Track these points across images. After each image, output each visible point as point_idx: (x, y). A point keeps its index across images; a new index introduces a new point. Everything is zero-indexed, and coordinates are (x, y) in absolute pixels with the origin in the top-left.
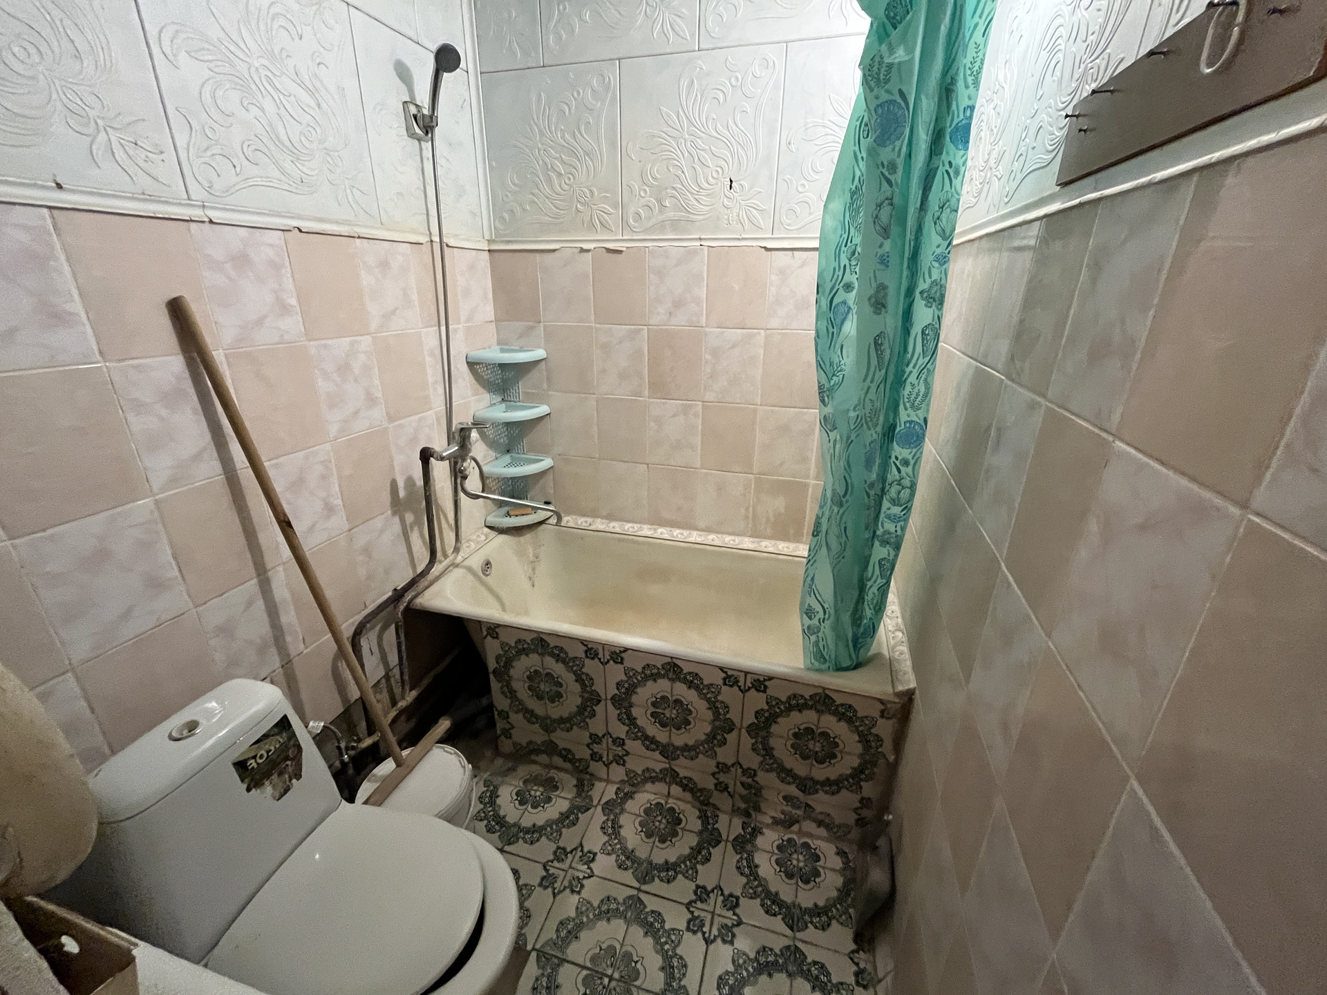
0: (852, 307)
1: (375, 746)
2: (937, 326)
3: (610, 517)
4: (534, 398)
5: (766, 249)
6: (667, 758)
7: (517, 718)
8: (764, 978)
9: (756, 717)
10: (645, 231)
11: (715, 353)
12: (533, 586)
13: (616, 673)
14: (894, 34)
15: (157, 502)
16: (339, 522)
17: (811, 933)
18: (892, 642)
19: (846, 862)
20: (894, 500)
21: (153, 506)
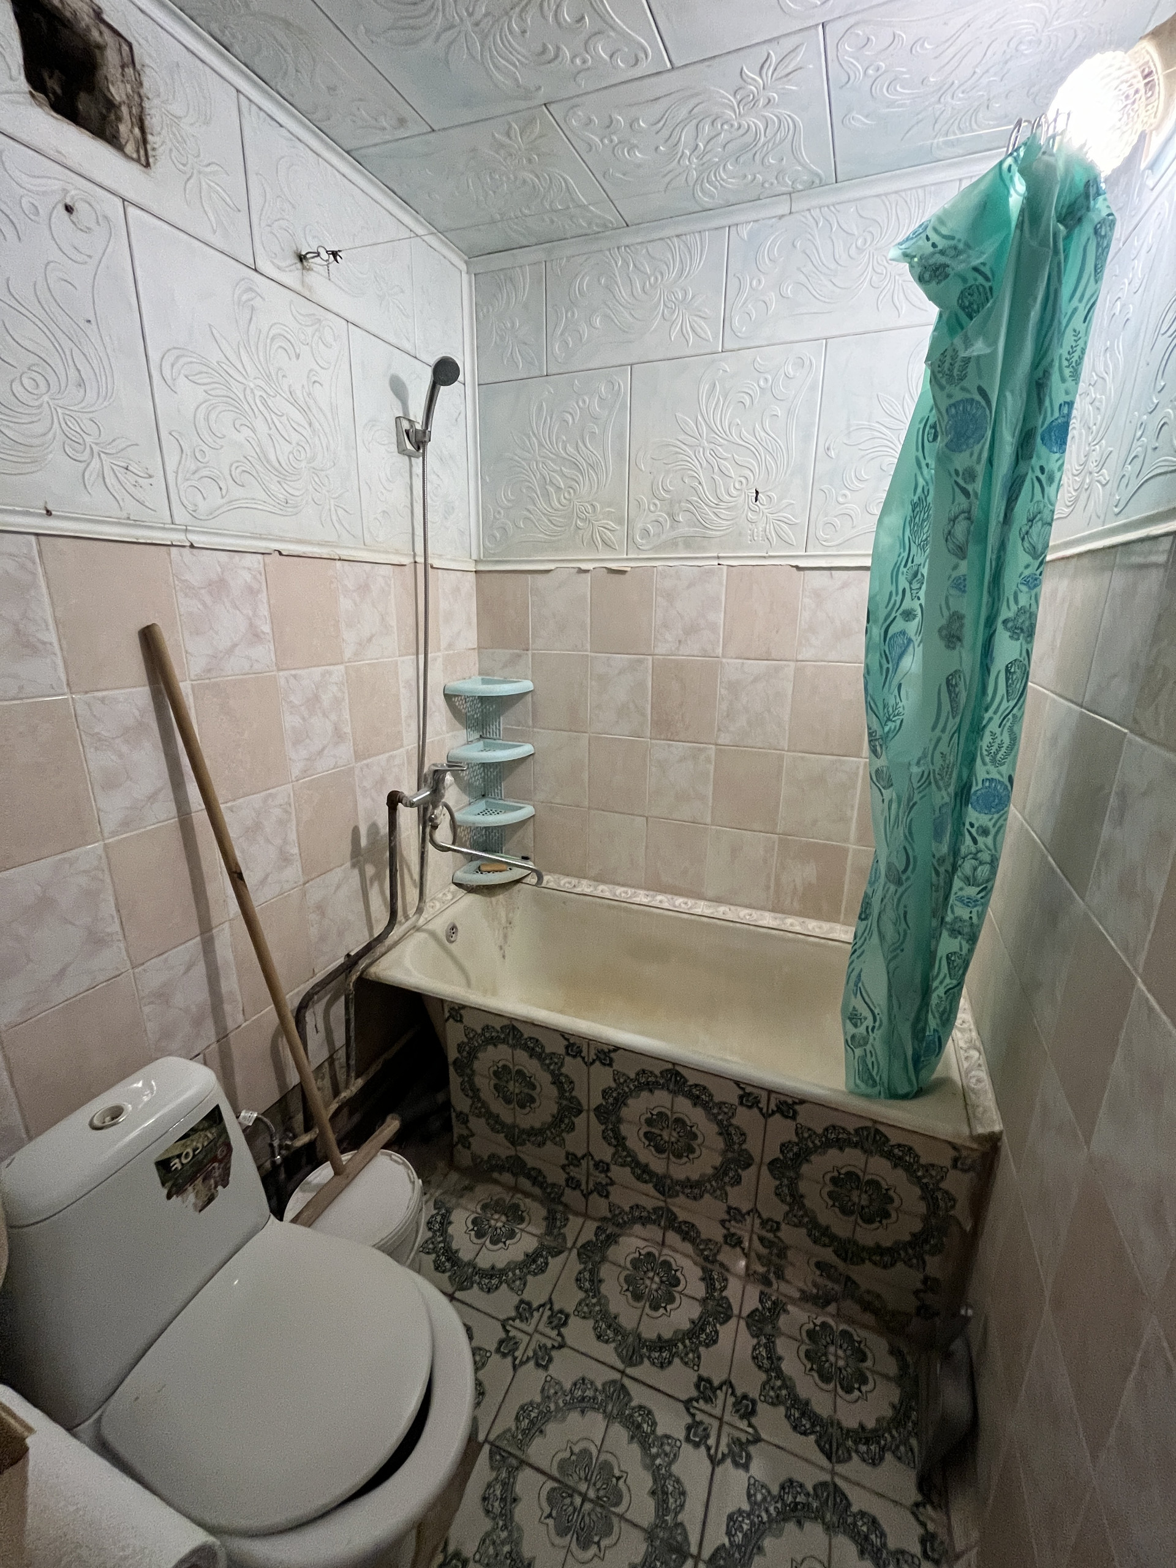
0: (914, 638)
1: (311, 1145)
2: (1026, 662)
3: (599, 879)
4: (517, 737)
5: (797, 567)
6: (663, 1194)
7: (478, 1125)
8: (791, 1527)
9: (782, 1152)
10: (655, 549)
11: (734, 687)
12: (504, 957)
13: (602, 1077)
14: (971, 325)
15: (106, 846)
16: (293, 873)
17: (854, 1467)
18: (966, 1065)
19: (903, 1367)
20: (968, 879)
21: (101, 852)
